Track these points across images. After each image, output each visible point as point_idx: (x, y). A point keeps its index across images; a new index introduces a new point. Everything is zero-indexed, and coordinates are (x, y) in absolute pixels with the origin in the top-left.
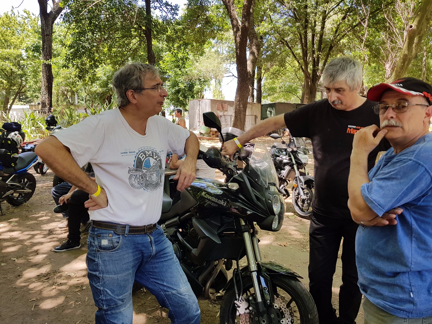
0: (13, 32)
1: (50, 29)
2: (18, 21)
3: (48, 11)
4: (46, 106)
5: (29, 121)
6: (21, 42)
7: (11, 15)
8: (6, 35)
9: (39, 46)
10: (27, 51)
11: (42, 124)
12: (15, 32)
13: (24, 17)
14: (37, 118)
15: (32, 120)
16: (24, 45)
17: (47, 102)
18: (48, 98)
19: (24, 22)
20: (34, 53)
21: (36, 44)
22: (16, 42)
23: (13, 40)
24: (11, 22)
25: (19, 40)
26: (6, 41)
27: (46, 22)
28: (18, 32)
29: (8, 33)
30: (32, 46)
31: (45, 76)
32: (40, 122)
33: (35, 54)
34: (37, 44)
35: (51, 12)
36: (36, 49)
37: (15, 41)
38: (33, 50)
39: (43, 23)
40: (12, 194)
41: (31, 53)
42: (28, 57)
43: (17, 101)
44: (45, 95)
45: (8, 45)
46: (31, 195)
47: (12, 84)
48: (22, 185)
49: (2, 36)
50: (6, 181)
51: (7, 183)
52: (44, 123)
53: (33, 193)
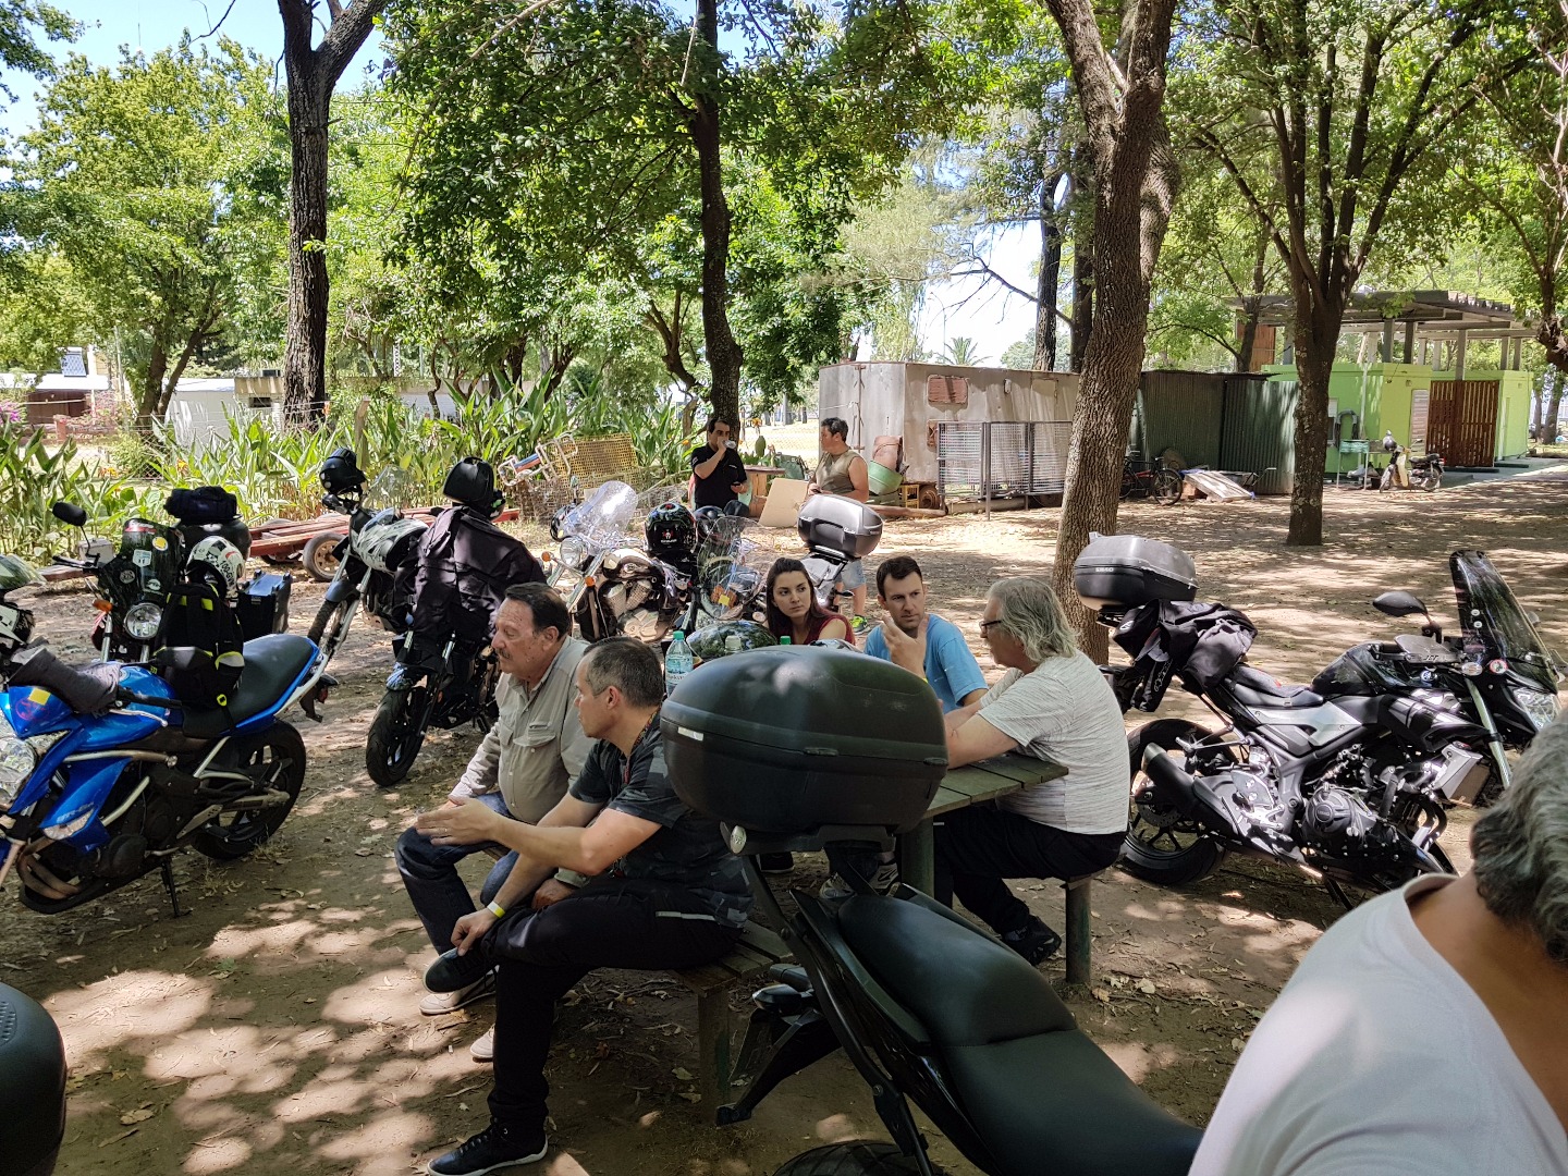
0: (186, 122)
1: (321, 107)
2: (203, 81)
3: (315, 45)
4: (301, 392)
5: (243, 450)
6: (212, 158)
7: (181, 61)
8: (163, 133)
9: (274, 169)
10: (231, 187)
11: (290, 461)
12: (191, 121)
13: (221, 66)
14: (272, 439)
15: (254, 447)
16: (222, 168)
17: (307, 378)
18: (310, 361)
19: (222, 84)
20: (260, 194)
21: (264, 162)
22: (194, 157)
23: (186, 149)
24: (178, 87)
25: (206, 149)
26: (161, 154)
27: (305, 84)
28: (200, 120)
29: (167, 126)
30: (251, 168)
31: (300, 282)
32: (283, 456)
33: (262, 199)
34: (267, 163)
35: (325, 46)
36: (266, 180)
37: (192, 152)
38: (255, 185)
39: (295, 87)
40: (215, 821)
41: (246, 195)
42: (236, 211)
43: (191, 363)
44: (300, 354)
45: (166, 169)
46: (283, 810)
47: (176, 305)
48: (255, 777)
49: (150, 136)
50: (194, 771)
51: (195, 775)
52: (297, 459)
53: (290, 803)
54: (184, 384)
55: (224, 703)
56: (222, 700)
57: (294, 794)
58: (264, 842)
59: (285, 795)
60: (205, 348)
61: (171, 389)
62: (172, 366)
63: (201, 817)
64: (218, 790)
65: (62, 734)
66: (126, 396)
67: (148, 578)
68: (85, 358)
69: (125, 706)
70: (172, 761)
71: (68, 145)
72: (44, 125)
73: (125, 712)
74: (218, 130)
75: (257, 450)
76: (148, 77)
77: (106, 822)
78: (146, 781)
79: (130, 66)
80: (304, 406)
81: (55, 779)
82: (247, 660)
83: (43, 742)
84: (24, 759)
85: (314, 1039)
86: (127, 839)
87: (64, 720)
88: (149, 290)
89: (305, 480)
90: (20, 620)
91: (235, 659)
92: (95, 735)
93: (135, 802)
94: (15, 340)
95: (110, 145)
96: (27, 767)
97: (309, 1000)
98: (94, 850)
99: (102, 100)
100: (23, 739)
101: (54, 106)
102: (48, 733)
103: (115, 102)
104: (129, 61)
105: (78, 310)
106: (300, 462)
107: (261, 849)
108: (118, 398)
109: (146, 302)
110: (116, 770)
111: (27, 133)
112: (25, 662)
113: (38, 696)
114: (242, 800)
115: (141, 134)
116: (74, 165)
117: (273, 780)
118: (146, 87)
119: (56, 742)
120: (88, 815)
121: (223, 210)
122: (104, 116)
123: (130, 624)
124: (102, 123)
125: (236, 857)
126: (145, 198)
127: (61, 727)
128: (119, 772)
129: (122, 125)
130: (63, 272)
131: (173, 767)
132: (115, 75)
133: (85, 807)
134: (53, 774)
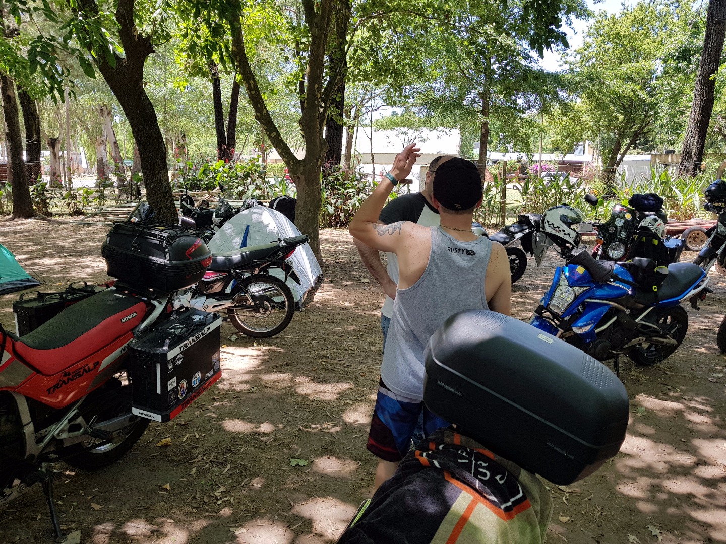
0: (647, 33)
2: (658, 11)
4: (690, 158)
5: (656, 185)
6: (657, 48)
7: (649, 4)
8: (636, 39)
9: (689, 49)
10: (665, 61)
11: (679, 191)
12: (650, 32)
14: (672, 180)
15: (662, 183)
16: (662, 52)
17: (694, 150)
18: (697, 142)
19: (668, 11)
20: (679, 63)
21: (684, 46)
22: (649, 49)
23: (646, 46)
24: (646, 16)
25: (656, 44)
26: (634, 49)
28: (654, 30)
29: (638, 36)
30: (676, 51)
31: (698, 102)
32: (676, 188)
33: (680, 65)
34: (686, 47)
36: (684, 55)
37: (649, 46)
38: (678, 58)
40: (640, 344)
41: (672, 64)
42: (666, 72)
43: (631, 148)
44: (693, 138)
45: (635, 56)
46: (672, 349)
47: (629, 120)
48: (663, 329)
49: (630, 42)
50: (637, 318)
51: (636, 321)
52: (683, 191)
53: (677, 346)
54: (627, 157)
55: (656, 290)
56: (655, 288)
57: (680, 342)
58: (660, 361)
59: (674, 342)
60: (638, 141)
61: (621, 159)
62: (623, 148)
63: (635, 341)
64: (644, 331)
65: (587, 288)
66: (599, 163)
67: (620, 231)
68: (584, 147)
69: (614, 281)
70: (628, 312)
71: (593, 51)
72: (584, 44)
73: (613, 284)
74: (663, 34)
75: (664, 185)
76: (633, 14)
77: (597, 331)
78: (615, 318)
79: (625, 10)
80: (690, 165)
81: (579, 307)
82: (669, 272)
83: (578, 290)
84: (570, 295)
85: (685, 459)
86: (603, 341)
87: (588, 282)
88: (619, 114)
89: (686, 201)
90: (577, 237)
91: (665, 270)
92: (599, 292)
93: (609, 326)
94: (559, 138)
95: (611, 48)
96: (570, 299)
97: (683, 440)
98: (589, 343)
99: (610, 28)
100: (571, 287)
101: (590, 34)
102: (581, 287)
103: (616, 28)
104: (625, 8)
105: (587, 125)
106: (685, 192)
107: (658, 365)
108: (595, 164)
109: (616, 118)
110: (605, 310)
111: (577, 48)
112: (576, 255)
113: (580, 270)
114: (655, 338)
115: (626, 41)
116: (594, 59)
117: (672, 332)
118: (631, 18)
119: (584, 291)
120: (591, 326)
121: (659, 73)
122: (610, 35)
123: (610, 251)
124: (609, 39)
125: (647, 365)
126: (625, 69)
127: (588, 285)
128: (606, 311)
129: (618, 38)
130: (582, 108)
131: (627, 315)
132: (618, 16)
133: (591, 322)
134: (579, 305)
